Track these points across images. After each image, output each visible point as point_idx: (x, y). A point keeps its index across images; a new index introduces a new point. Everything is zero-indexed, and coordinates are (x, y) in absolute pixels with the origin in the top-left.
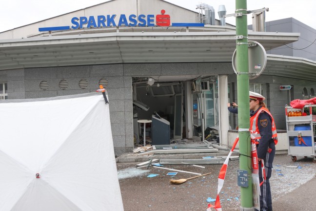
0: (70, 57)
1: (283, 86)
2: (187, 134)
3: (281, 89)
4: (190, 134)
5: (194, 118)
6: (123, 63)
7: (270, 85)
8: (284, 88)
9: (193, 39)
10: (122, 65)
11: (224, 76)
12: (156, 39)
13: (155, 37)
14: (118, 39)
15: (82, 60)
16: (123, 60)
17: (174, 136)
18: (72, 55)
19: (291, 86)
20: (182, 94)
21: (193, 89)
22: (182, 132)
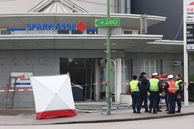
0: (23, 45)
1: (175, 62)
2: (95, 97)
3: (174, 65)
4: (97, 98)
5: (100, 86)
6: (55, 49)
7: (163, 61)
8: (176, 63)
9: (99, 38)
10: (54, 50)
11: (119, 58)
12: (77, 38)
13: (76, 37)
14: (55, 38)
15: (29, 47)
16: (55, 47)
17: (85, 99)
18: (24, 44)
19: (181, 62)
20: (92, 68)
21: (99, 65)
22: (91, 96)
